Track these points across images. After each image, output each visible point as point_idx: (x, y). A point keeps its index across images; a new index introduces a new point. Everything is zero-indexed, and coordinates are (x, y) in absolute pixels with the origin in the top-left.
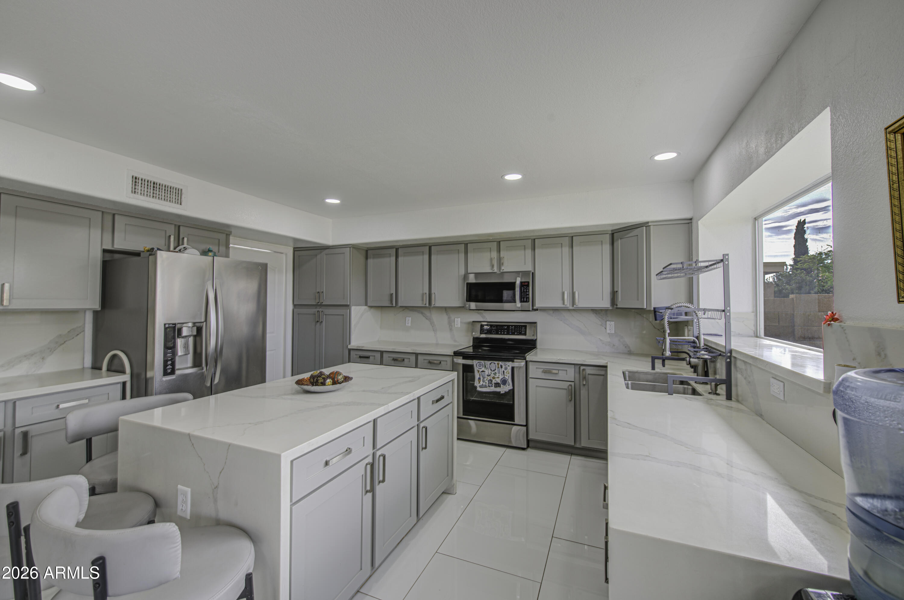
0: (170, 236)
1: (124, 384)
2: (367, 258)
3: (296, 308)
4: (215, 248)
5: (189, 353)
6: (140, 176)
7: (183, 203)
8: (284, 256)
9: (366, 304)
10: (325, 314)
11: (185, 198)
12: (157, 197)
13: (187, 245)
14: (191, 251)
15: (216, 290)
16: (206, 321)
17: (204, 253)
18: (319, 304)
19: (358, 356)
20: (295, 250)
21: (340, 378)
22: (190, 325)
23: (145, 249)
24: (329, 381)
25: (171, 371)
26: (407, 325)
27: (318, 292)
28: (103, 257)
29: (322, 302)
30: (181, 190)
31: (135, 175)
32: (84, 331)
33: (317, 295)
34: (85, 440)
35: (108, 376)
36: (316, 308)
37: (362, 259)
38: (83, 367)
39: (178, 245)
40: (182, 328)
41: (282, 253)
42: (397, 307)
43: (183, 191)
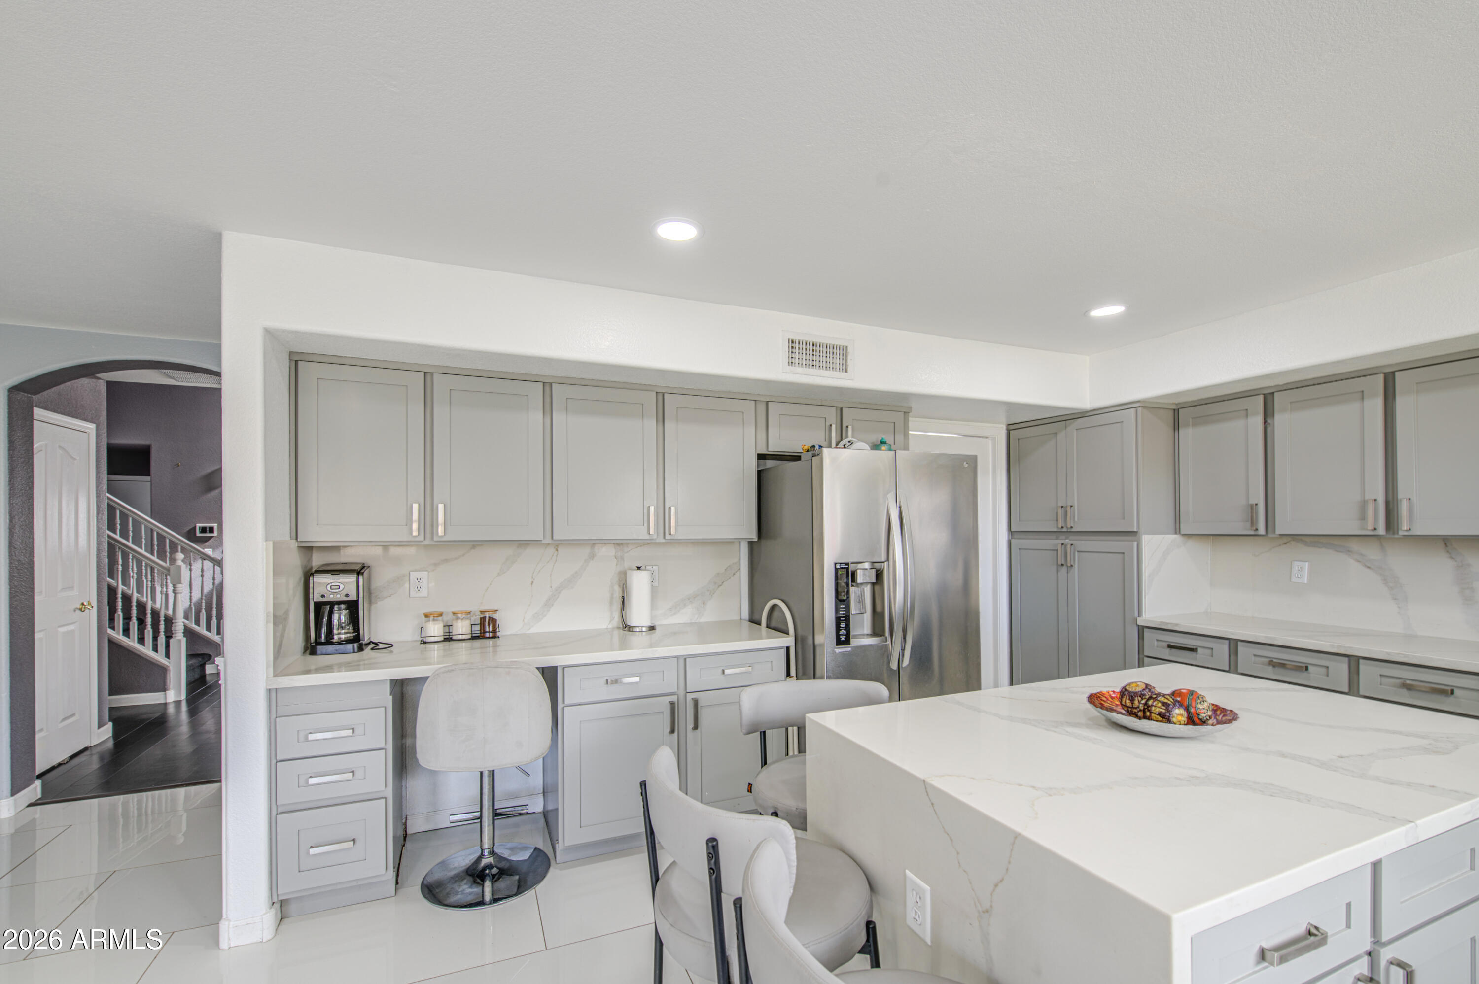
0: (831, 425)
1: (788, 648)
2: (1176, 426)
3: (1015, 538)
4: (889, 439)
5: (865, 611)
6: (797, 338)
7: (849, 369)
8: (990, 442)
9: (1177, 530)
10: (1078, 551)
11: (851, 360)
12: (818, 366)
13: (853, 437)
14: (858, 445)
15: (900, 507)
16: (888, 560)
17: (876, 447)
18: (1065, 529)
19: (1166, 644)
20: (1010, 428)
21: (1204, 709)
22: (867, 565)
23: (804, 449)
24: (1178, 713)
25: (845, 638)
26: (1294, 580)
27: (1062, 507)
28: (758, 465)
29: (1072, 527)
30: (846, 347)
31: (791, 337)
32: (740, 569)
33: (1060, 511)
34: (759, 733)
35: (769, 637)
36: (1057, 538)
37: (1165, 429)
38: (739, 619)
39: (841, 439)
40: (856, 571)
41: (987, 437)
42: (1270, 535)
43: (849, 350)
